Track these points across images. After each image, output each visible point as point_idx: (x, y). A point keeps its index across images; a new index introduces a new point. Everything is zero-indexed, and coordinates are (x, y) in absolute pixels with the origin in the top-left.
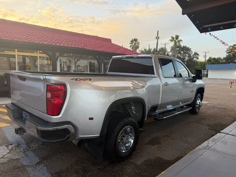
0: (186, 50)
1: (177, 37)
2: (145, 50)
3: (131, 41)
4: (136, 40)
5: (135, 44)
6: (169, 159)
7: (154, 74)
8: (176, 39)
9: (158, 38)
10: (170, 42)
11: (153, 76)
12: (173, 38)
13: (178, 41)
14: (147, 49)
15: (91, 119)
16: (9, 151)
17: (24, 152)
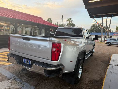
0: (74, 25)
1: (70, 19)
2: (55, 24)
3: (48, 19)
4: (50, 19)
5: (50, 21)
6: (98, 79)
7: (83, 37)
8: (70, 20)
9: (62, 19)
10: (67, 21)
11: (82, 38)
12: (68, 19)
13: (71, 21)
14: (56, 24)
15: (71, 62)
16: (11, 84)
17: (21, 83)
